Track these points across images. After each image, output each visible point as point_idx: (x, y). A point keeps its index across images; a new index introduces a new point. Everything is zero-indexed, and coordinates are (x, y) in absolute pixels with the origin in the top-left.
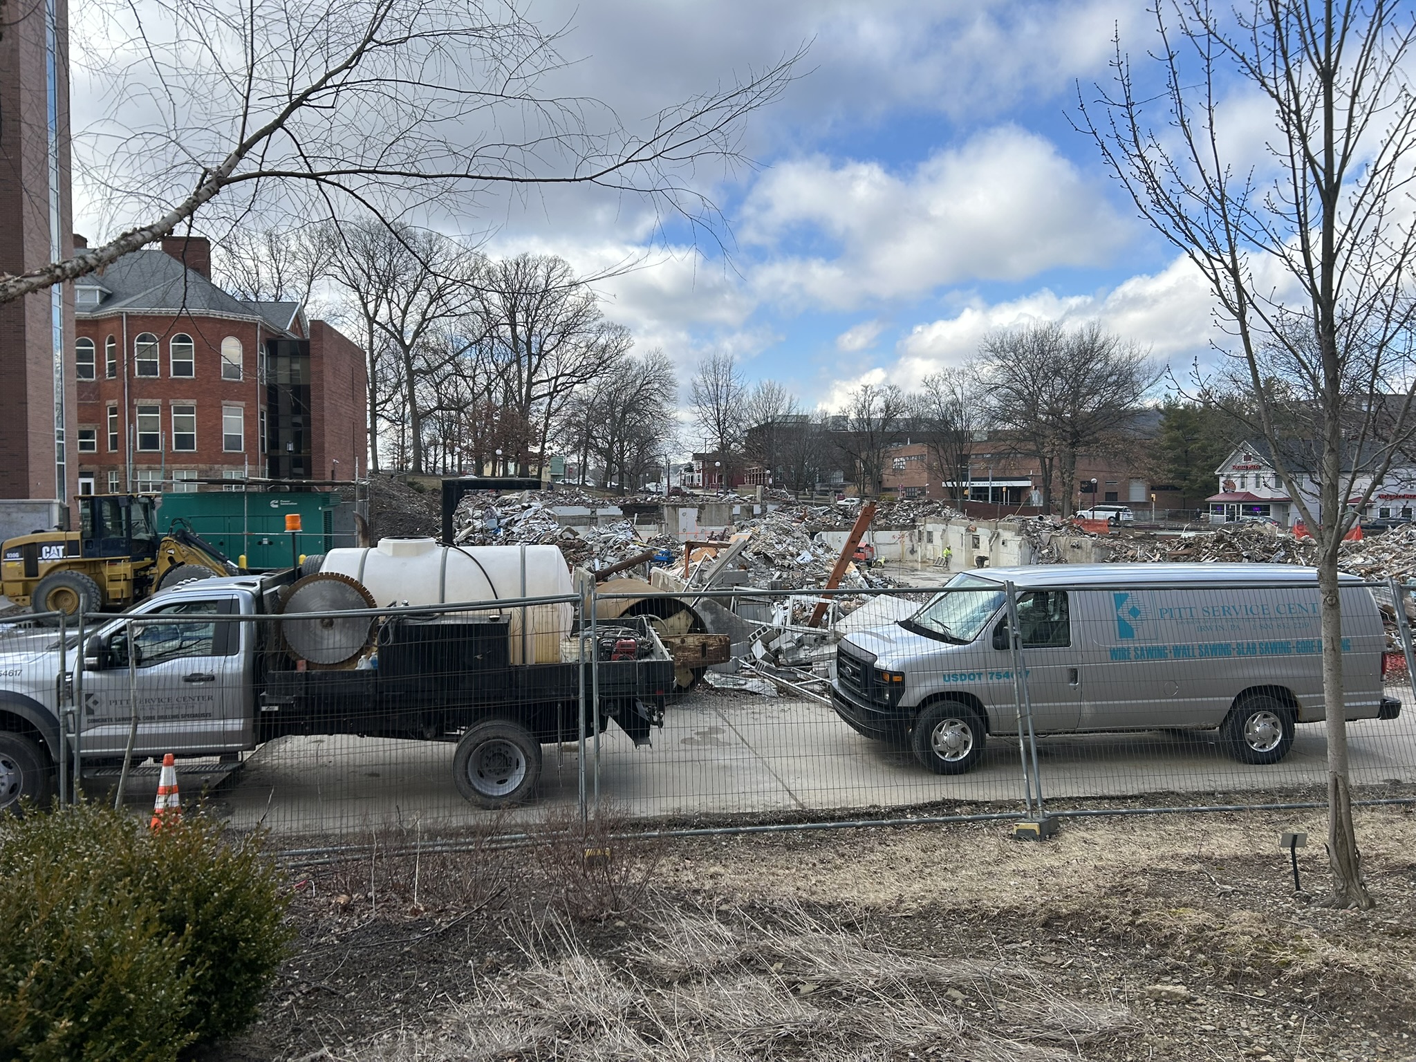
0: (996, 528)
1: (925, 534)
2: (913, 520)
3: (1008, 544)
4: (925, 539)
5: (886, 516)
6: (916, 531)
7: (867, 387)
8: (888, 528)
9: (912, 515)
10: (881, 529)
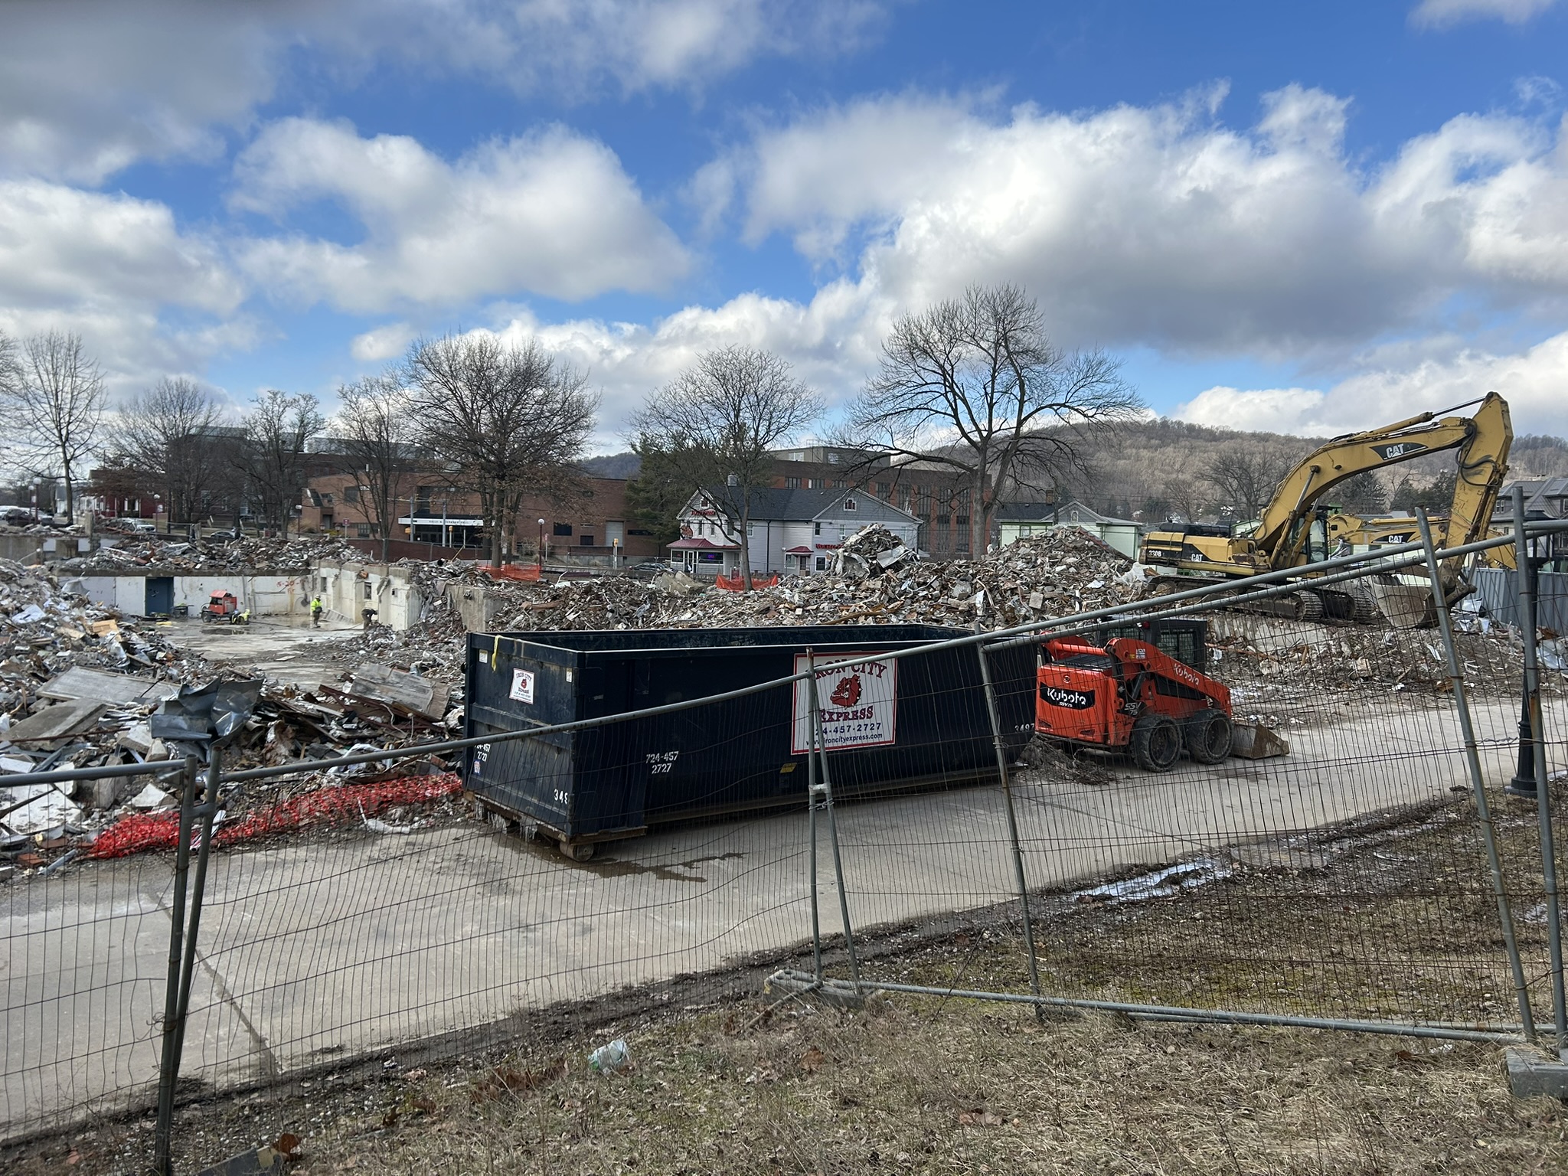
0: (388, 575)
1: (319, 580)
2: (307, 563)
3: (399, 593)
4: (319, 586)
5: (270, 558)
6: (310, 576)
7: (275, 394)
8: (272, 573)
9: (306, 557)
10: (261, 573)
